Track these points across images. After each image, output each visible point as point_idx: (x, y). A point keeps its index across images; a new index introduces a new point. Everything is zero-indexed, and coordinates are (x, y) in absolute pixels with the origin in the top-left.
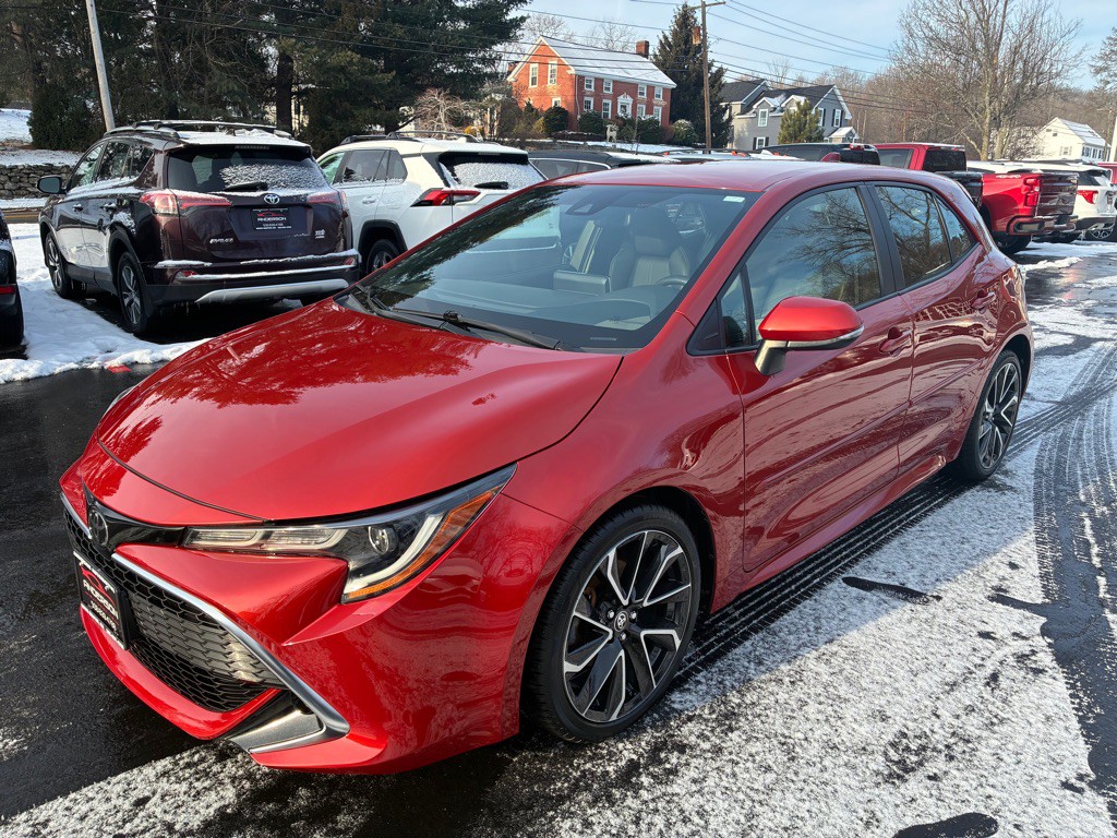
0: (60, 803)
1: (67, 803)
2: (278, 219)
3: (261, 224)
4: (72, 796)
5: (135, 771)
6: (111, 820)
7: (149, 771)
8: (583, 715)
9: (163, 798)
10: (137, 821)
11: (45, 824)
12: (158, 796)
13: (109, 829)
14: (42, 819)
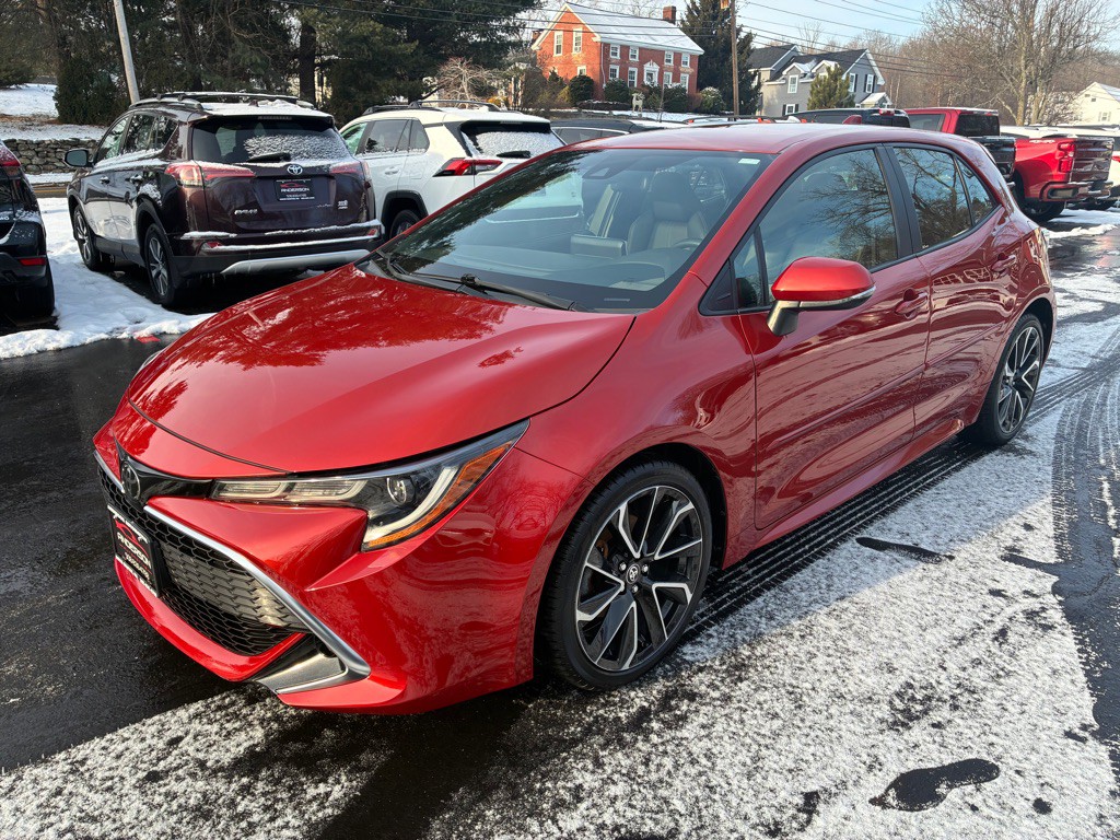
0: (97, 743)
1: (103, 743)
2: (301, 190)
3: (284, 195)
4: (108, 736)
5: (169, 713)
6: (145, 758)
7: (182, 714)
8: (596, 663)
9: (195, 738)
10: (170, 759)
11: (83, 762)
12: (191, 736)
13: (143, 766)
14: (79, 757)
